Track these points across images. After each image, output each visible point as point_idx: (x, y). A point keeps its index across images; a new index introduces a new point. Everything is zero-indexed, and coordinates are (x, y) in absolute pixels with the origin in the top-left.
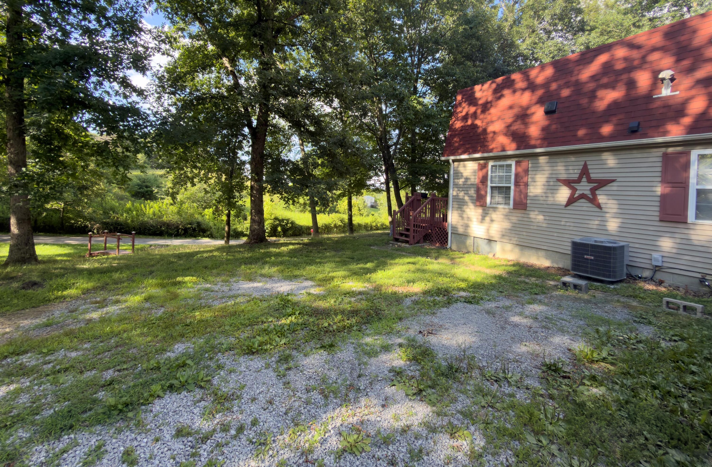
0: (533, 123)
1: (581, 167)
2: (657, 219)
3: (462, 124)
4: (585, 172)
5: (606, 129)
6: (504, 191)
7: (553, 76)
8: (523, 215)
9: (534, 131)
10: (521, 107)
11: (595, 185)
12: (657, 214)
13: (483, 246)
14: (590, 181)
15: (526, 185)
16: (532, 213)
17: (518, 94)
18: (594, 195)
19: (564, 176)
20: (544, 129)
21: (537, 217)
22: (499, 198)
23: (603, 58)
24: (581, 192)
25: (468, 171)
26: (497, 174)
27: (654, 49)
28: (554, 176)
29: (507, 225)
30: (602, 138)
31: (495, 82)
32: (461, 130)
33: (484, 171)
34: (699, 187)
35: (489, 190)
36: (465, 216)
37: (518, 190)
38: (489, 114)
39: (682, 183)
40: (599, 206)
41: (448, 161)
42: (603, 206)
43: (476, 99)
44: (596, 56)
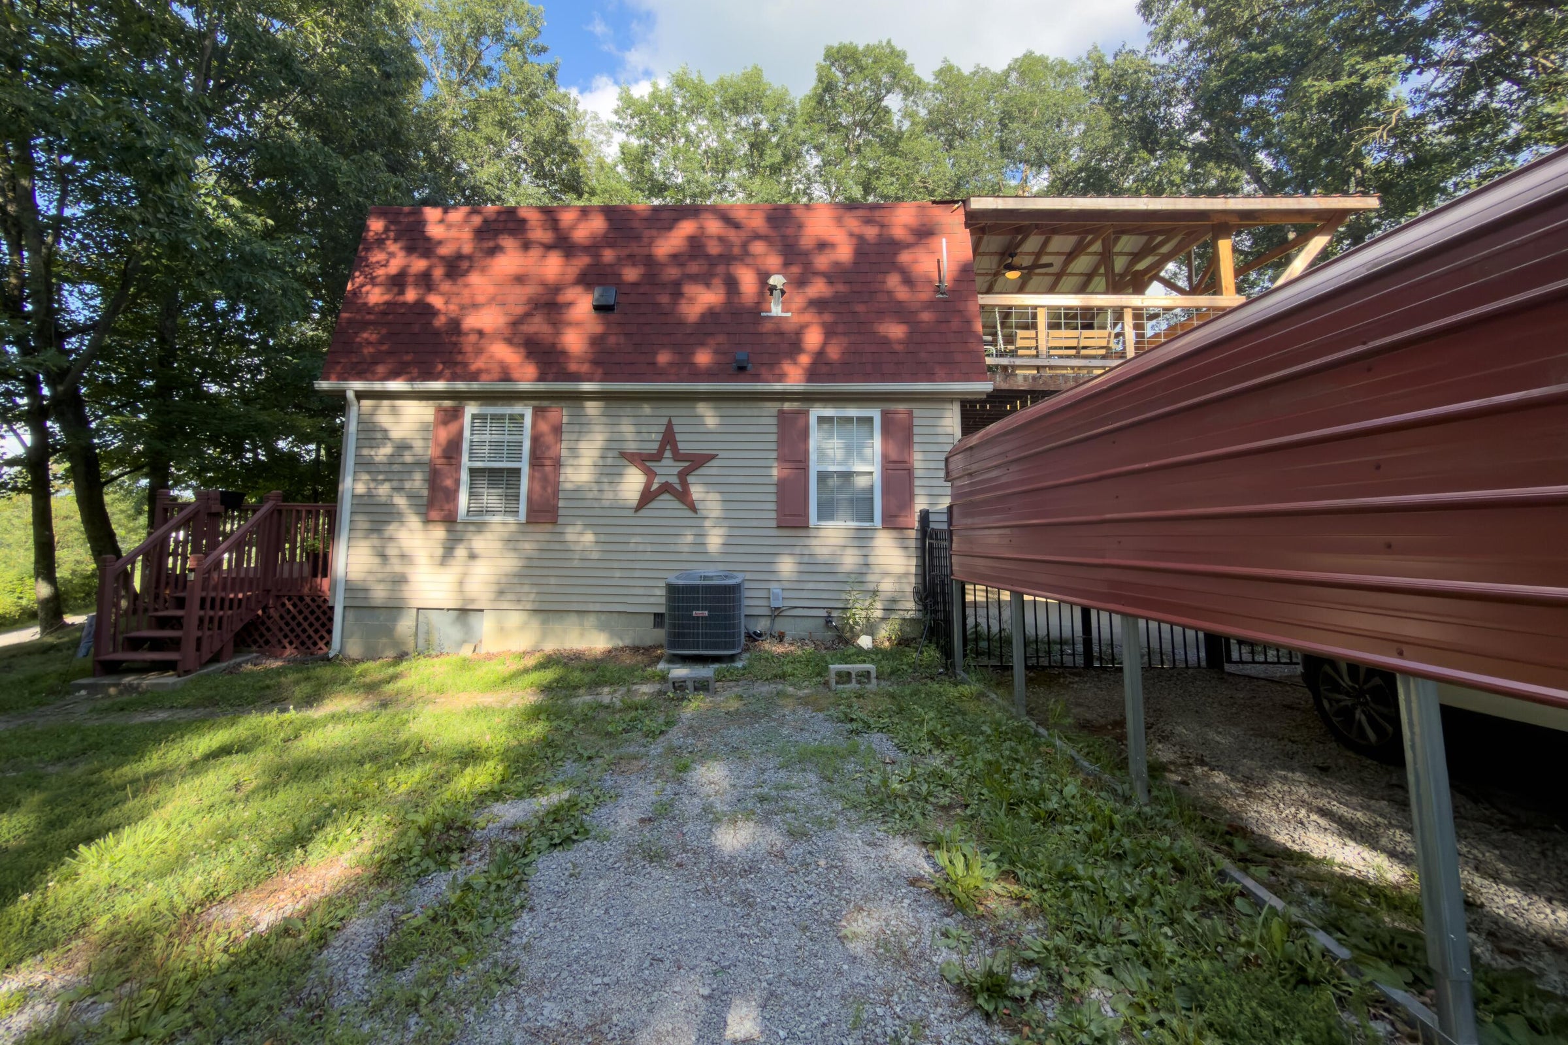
0: (569, 324)
1: (663, 429)
2: (774, 524)
3: (387, 297)
4: (669, 438)
5: (703, 358)
6: (504, 478)
7: (605, 236)
8: (548, 537)
9: (574, 341)
10: (543, 284)
11: (687, 464)
12: (774, 515)
13: (446, 629)
14: (678, 456)
15: (557, 464)
16: (569, 529)
17: (535, 253)
18: (685, 484)
19: (631, 446)
20: (596, 341)
21: (582, 538)
22: (491, 498)
23: (687, 228)
24: (663, 480)
25: (407, 426)
26: (487, 438)
27: (757, 237)
28: (615, 445)
29: (509, 563)
30: (696, 374)
31: (479, 212)
32: (384, 313)
33: (453, 427)
34: (822, 468)
35: (464, 476)
36: (391, 551)
37: (537, 474)
38: (466, 286)
39: (800, 461)
40: (693, 508)
41: (342, 394)
42: (698, 505)
43: (428, 239)
44: (676, 220)
